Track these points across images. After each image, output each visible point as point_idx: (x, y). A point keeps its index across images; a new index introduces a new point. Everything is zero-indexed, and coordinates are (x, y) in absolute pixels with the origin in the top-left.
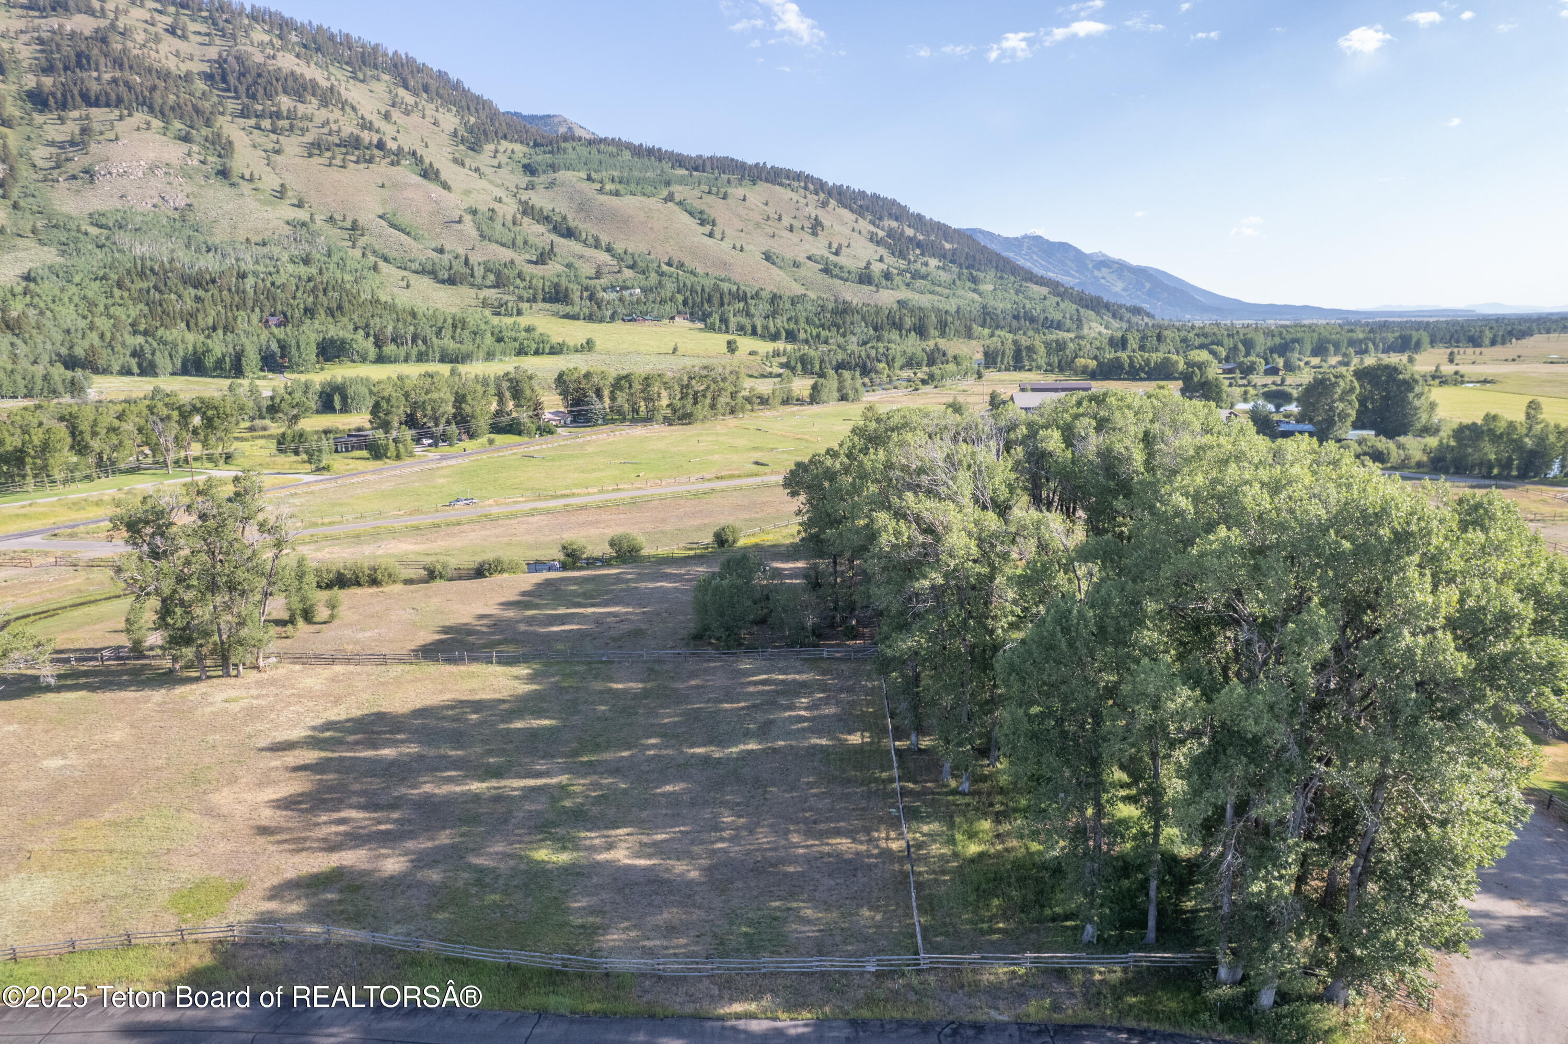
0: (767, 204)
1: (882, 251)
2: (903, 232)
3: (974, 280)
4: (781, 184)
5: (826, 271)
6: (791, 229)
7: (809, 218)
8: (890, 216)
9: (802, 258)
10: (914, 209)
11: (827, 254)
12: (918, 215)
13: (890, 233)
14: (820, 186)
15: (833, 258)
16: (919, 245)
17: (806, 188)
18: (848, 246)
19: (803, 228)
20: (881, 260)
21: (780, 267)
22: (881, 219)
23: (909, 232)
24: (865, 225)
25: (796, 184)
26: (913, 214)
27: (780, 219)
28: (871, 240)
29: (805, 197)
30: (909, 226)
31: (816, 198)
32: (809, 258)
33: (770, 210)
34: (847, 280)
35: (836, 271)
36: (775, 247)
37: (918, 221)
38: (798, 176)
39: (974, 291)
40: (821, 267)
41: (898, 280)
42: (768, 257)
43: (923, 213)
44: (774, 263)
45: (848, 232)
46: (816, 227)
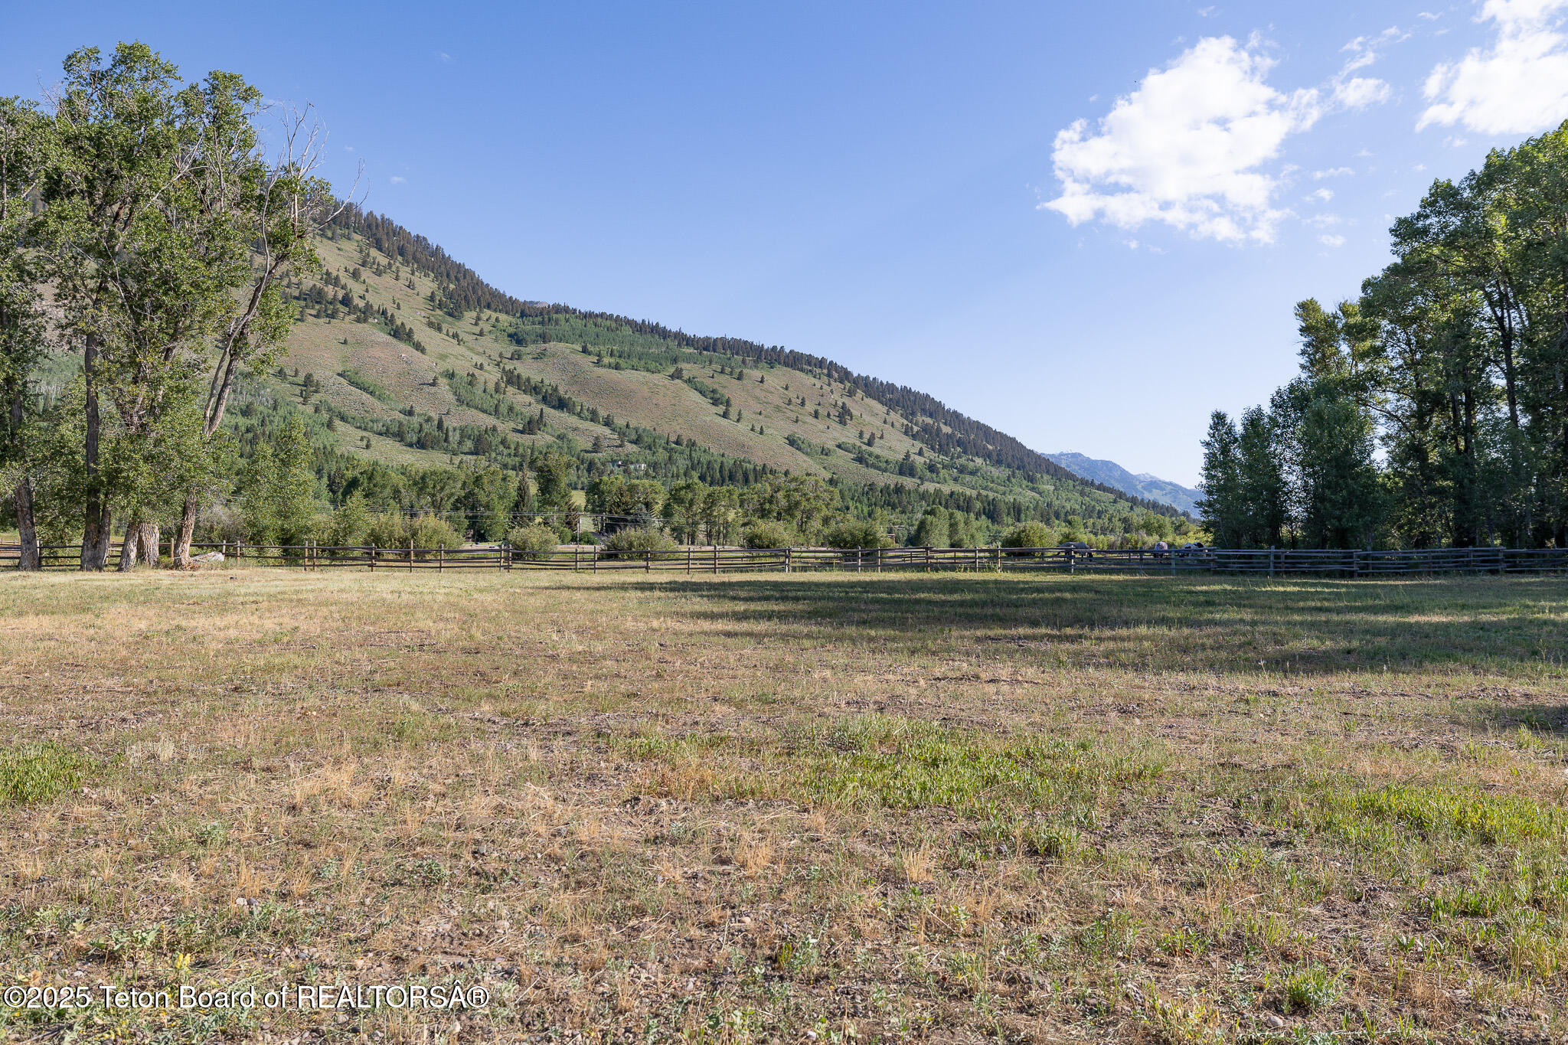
0: (787, 389)
1: (918, 445)
2: (939, 430)
3: (1031, 479)
4: (802, 370)
5: (860, 460)
6: (816, 415)
7: (836, 405)
8: (924, 411)
9: (830, 445)
10: (950, 405)
11: (858, 444)
12: (955, 412)
13: (926, 429)
14: (845, 375)
15: (864, 447)
16: (960, 443)
17: (829, 375)
18: (882, 437)
19: (829, 415)
20: (920, 453)
21: (807, 454)
22: (913, 414)
23: (946, 430)
24: (896, 417)
25: (818, 371)
26: (948, 411)
27: (803, 404)
28: (906, 433)
29: (829, 385)
30: (945, 424)
31: (842, 386)
32: (839, 446)
33: (791, 394)
34: (885, 470)
35: (871, 460)
36: (799, 431)
37: (955, 418)
38: (821, 363)
39: (1033, 489)
40: (852, 456)
41: (943, 472)
42: (792, 442)
43: (960, 411)
44: (799, 449)
45: (879, 423)
46: (844, 416)
